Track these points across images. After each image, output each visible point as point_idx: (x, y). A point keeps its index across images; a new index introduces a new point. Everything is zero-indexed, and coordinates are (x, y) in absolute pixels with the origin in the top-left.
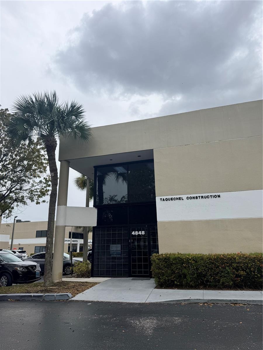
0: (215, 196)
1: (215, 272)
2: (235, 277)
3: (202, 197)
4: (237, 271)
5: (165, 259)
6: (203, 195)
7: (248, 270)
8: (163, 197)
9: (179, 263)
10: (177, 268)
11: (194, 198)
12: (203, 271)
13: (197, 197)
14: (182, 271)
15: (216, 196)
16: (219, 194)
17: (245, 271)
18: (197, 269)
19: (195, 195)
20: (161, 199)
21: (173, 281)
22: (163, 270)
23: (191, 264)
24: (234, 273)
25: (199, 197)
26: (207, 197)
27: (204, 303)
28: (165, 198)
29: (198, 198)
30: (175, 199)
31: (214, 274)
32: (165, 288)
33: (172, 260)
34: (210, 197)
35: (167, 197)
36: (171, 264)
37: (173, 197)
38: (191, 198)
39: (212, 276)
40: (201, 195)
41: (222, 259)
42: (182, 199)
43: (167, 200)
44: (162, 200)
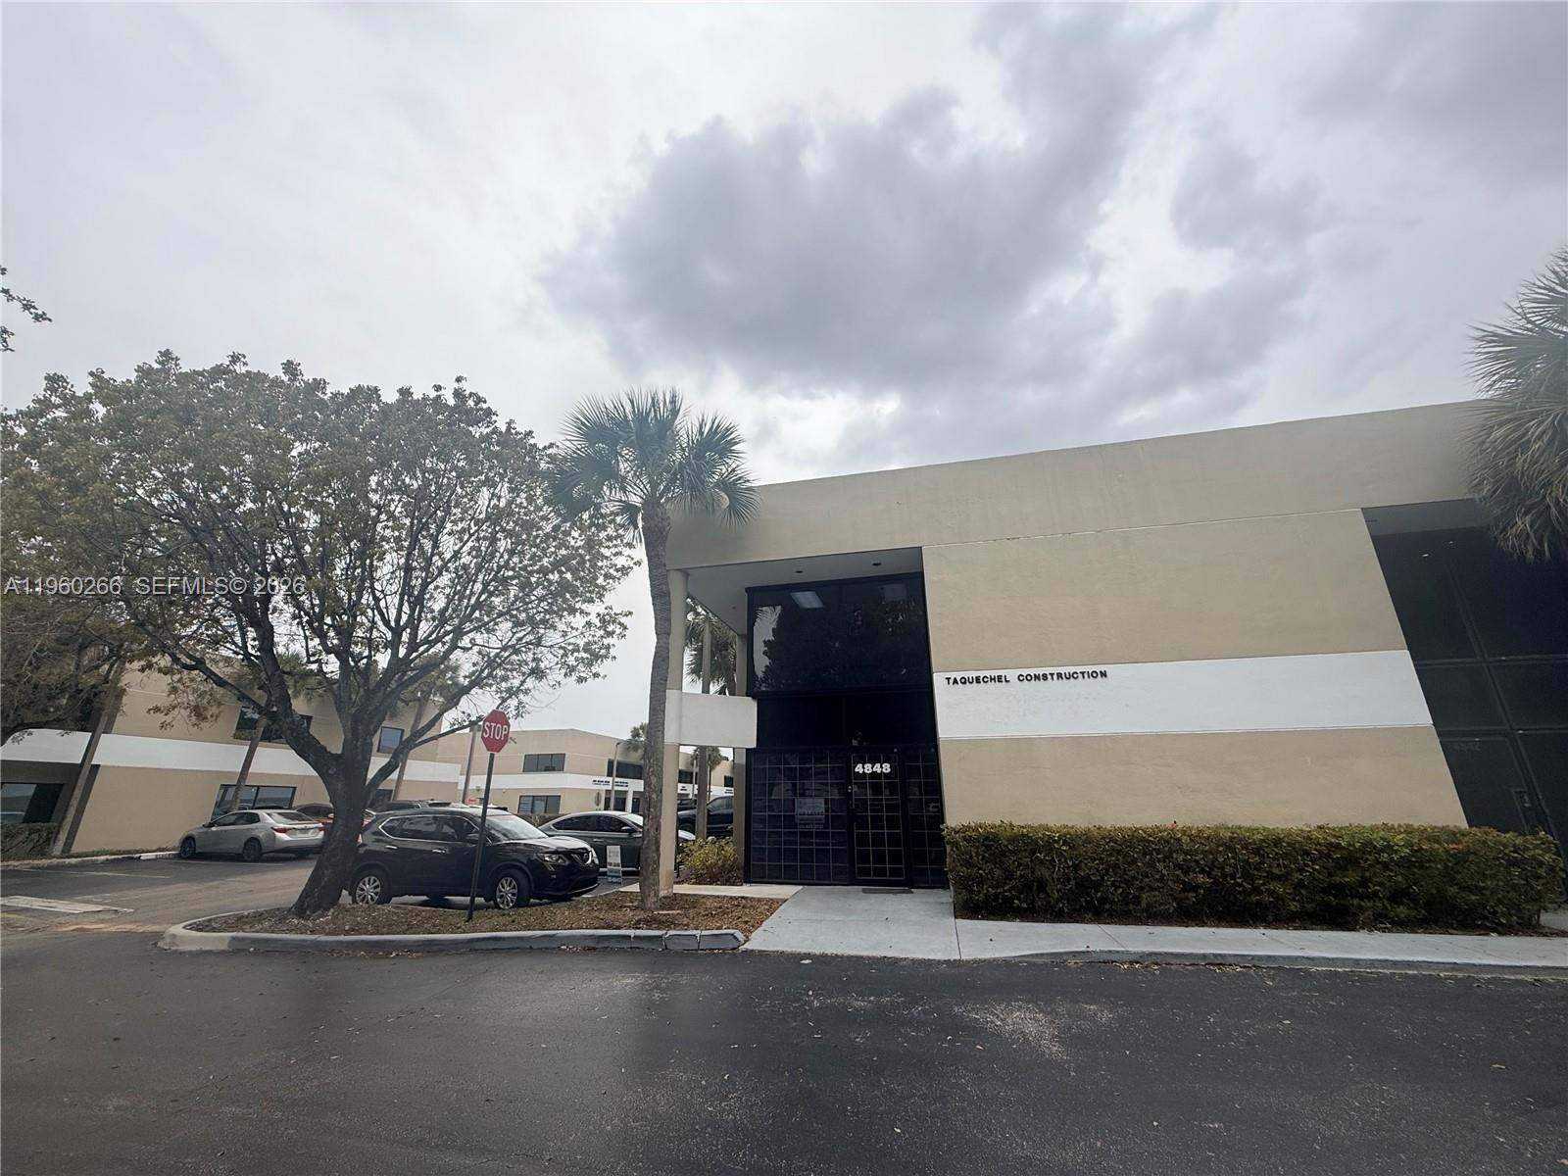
0: (1093, 675)
1: (1126, 877)
2: (1184, 890)
3: (1059, 676)
4: (1186, 873)
5: (987, 838)
6: (1063, 670)
7: (1217, 872)
8: (952, 675)
9: (1025, 850)
10: (1020, 865)
11: (1037, 677)
12: (1095, 871)
13: (1045, 677)
14: (1033, 873)
15: (1095, 675)
16: (1102, 668)
17: (1209, 874)
18: (1076, 867)
19: (1040, 671)
20: (948, 679)
21: (1010, 900)
22: (980, 869)
23: (1060, 854)
24: (1177, 880)
25: (1052, 675)
26: (1072, 676)
27: (1131, 963)
28: (959, 676)
29: (1049, 677)
30: (985, 680)
31: (1121, 882)
32: (983, 919)
33: (1006, 843)
34: (1080, 675)
35: (966, 675)
36: (1003, 854)
37: (982, 674)
38: (1029, 678)
39: (1117, 888)
40: (1055, 670)
41: (1143, 840)
42: (1006, 681)
43: (964, 681)
44: (951, 681)
